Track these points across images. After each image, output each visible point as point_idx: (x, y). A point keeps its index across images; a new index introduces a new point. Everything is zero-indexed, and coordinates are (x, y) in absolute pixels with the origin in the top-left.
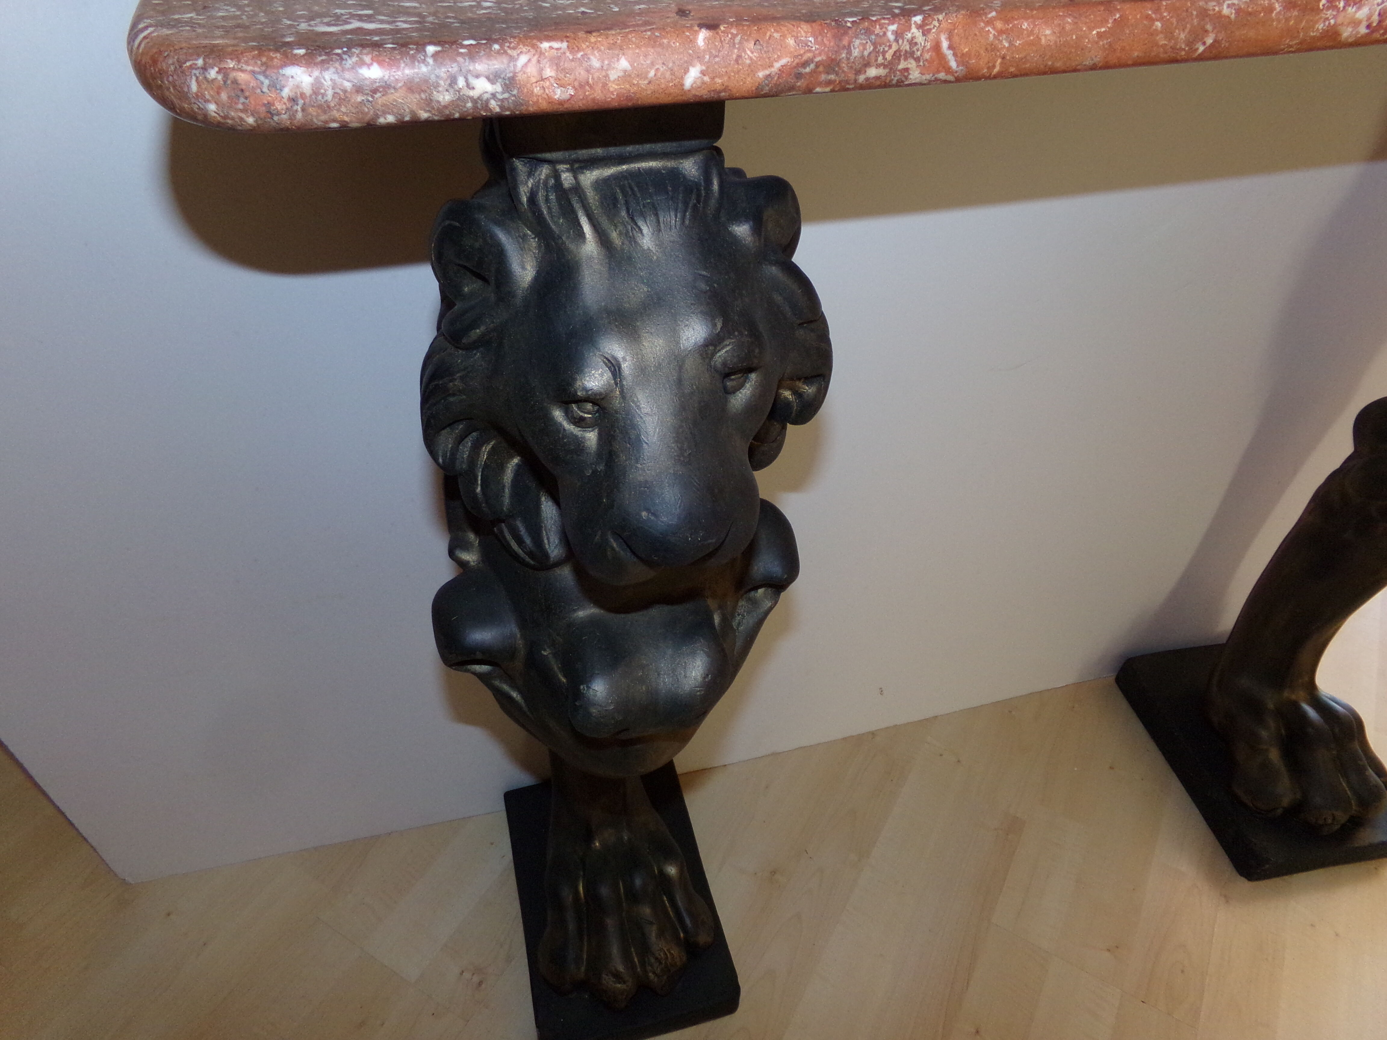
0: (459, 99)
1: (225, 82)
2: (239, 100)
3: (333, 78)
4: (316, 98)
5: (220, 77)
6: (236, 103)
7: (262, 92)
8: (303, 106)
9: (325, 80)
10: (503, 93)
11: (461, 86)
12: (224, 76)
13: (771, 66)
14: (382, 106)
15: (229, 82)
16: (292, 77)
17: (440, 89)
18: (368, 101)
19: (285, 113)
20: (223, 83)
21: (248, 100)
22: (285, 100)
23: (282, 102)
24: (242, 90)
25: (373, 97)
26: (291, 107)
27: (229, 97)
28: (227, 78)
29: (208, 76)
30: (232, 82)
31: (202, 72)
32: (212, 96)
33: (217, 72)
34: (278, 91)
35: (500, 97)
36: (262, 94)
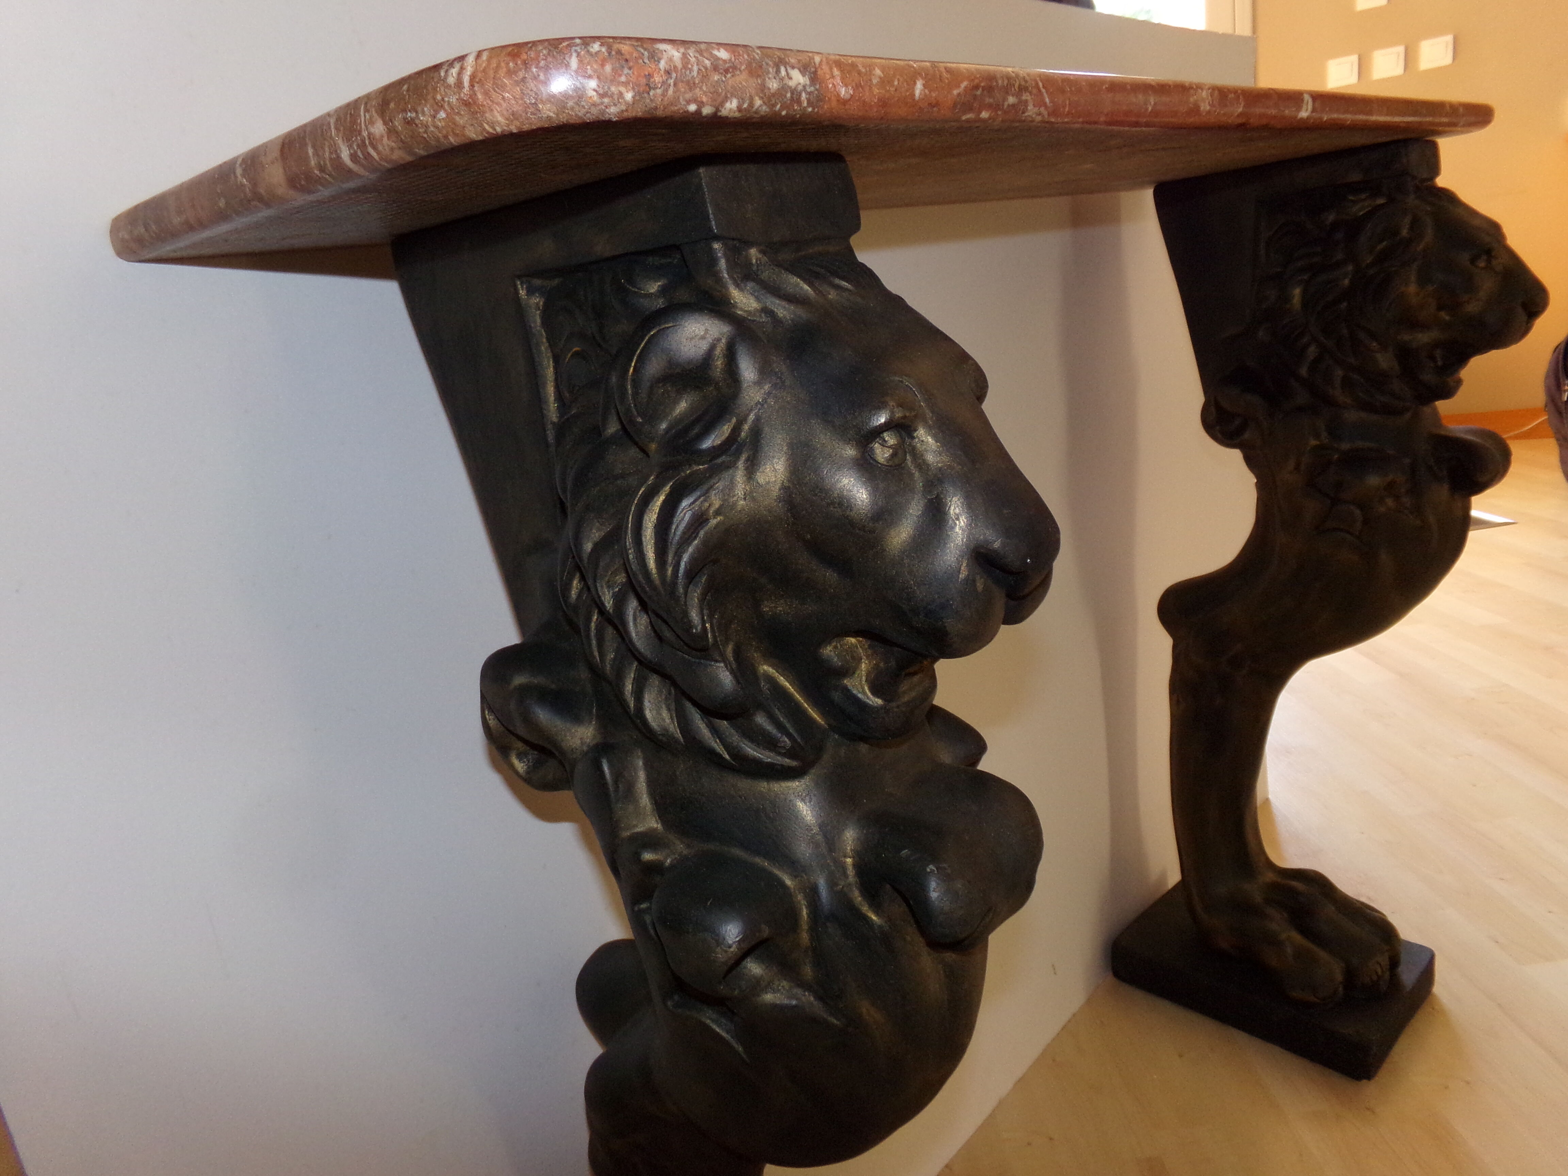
0: (783, 87)
1: (610, 53)
2: (622, 71)
3: (696, 55)
4: (685, 73)
5: (604, 49)
6: (620, 75)
7: (644, 62)
8: (675, 80)
9: (690, 56)
10: (811, 86)
11: (783, 75)
12: (608, 48)
13: (959, 87)
14: (731, 88)
15: (613, 53)
16: (665, 51)
17: (770, 76)
18: (722, 81)
19: (661, 87)
20: (607, 54)
21: (632, 70)
22: (662, 72)
23: (660, 74)
24: (627, 60)
25: (725, 77)
26: (666, 80)
27: (613, 69)
28: (611, 49)
29: (591, 50)
30: (617, 53)
31: (583, 47)
32: (595, 71)
33: (600, 45)
34: (656, 63)
35: (809, 90)
36: (644, 64)
